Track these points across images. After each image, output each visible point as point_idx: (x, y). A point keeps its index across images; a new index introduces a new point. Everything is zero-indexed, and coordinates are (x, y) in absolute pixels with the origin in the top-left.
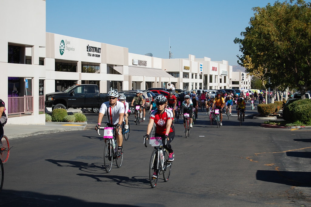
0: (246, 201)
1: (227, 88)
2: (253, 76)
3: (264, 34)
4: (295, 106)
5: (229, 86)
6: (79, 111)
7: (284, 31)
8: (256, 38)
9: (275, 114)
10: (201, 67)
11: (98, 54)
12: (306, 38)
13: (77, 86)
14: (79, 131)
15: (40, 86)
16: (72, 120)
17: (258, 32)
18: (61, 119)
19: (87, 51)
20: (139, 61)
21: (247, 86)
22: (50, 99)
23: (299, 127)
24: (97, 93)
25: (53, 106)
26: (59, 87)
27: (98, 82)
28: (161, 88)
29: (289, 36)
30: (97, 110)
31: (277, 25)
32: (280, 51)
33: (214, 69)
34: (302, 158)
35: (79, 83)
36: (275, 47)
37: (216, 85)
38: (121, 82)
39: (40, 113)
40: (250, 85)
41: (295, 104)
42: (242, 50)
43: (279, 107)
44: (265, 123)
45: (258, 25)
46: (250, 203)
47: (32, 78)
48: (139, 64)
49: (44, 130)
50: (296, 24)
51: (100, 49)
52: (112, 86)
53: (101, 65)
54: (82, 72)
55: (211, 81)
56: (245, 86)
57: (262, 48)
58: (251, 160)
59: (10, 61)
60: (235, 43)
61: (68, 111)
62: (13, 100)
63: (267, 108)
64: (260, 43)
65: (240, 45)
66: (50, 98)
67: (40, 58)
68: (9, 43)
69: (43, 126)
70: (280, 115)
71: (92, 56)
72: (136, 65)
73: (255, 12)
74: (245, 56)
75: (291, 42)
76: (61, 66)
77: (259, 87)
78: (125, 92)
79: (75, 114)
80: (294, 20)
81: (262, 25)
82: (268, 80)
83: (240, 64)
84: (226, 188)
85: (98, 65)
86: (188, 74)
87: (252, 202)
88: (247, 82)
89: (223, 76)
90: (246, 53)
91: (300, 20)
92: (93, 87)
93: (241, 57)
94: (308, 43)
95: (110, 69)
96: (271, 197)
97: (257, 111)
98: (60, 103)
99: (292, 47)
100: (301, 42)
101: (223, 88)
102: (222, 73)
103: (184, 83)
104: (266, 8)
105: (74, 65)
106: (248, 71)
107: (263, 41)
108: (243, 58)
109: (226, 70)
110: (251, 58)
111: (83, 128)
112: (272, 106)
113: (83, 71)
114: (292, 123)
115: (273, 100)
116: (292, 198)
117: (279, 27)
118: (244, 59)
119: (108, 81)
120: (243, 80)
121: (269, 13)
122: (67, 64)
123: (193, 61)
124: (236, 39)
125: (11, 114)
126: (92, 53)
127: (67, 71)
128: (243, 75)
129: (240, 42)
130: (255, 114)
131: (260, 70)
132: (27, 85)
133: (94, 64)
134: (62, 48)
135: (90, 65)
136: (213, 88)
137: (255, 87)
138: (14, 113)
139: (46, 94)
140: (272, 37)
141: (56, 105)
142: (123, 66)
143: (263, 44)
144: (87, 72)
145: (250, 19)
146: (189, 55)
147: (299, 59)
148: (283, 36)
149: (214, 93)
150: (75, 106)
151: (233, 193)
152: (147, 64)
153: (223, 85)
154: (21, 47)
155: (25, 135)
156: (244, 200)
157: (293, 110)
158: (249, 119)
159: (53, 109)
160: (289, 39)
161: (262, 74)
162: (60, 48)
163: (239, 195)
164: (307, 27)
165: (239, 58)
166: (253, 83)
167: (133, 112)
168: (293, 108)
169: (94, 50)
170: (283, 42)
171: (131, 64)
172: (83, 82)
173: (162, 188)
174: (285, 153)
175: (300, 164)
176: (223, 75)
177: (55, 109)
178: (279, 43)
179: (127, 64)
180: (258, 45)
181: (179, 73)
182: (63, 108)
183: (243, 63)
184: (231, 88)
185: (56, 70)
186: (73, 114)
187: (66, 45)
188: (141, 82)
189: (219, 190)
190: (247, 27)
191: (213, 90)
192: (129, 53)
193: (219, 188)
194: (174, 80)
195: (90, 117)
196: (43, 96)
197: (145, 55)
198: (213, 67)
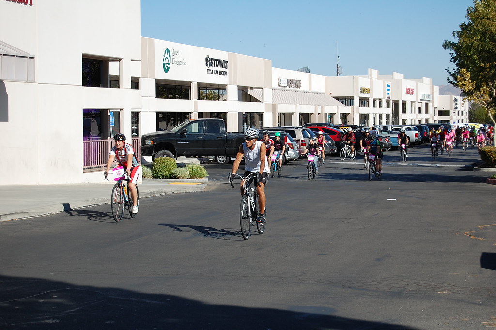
0: (466, 302)
1: (431, 122)
2: (472, 101)
3: (490, 33)
5: (434, 118)
6: (194, 161)
8: (477, 40)
10: (388, 88)
11: (224, 70)
13: (191, 121)
14: (195, 193)
15: (133, 123)
17: (480, 31)
18: (167, 173)
19: (207, 65)
20: (288, 80)
21: (462, 118)
22: (149, 143)
24: (223, 133)
25: (154, 153)
26: (163, 124)
27: (224, 115)
28: (324, 122)
30: (224, 159)
33: (409, 91)
35: (195, 117)
37: (412, 117)
38: (260, 115)
40: (467, 117)
42: (455, 61)
44: (493, 178)
47: (121, 110)
48: (289, 85)
49: (142, 191)
51: (226, 62)
52: (246, 121)
53: (229, 88)
54: (199, 99)
55: (404, 112)
56: (460, 117)
57: (488, 56)
58: (472, 237)
59: (86, 83)
60: (445, 48)
61: (177, 162)
62: (91, 144)
63: (495, 153)
64: (484, 49)
65: (452, 52)
66: (149, 141)
67: (133, 78)
68: (83, 55)
71: (215, 73)
72: (285, 87)
74: (460, 70)
76: (166, 89)
77: (483, 120)
78: (268, 130)
79: (189, 166)
81: (489, 19)
83: (451, 83)
84: (432, 281)
85: (223, 88)
86: (367, 100)
88: (462, 111)
89: (424, 103)
90: (461, 65)
92: (217, 123)
93: (453, 72)
95: (243, 94)
97: (479, 158)
98: (165, 149)
101: (424, 122)
102: (423, 97)
103: (361, 115)
105: (186, 88)
106: (466, 94)
107: (489, 45)
108: (456, 73)
109: (428, 93)
110: (469, 73)
111: (201, 188)
113: (200, 97)
119: (239, 113)
120: (456, 108)
122: (175, 87)
123: (375, 80)
124: (446, 42)
125: (88, 166)
126: (214, 69)
127: (175, 98)
128: (456, 100)
129: (453, 47)
130: (478, 164)
131: (484, 92)
132: (113, 121)
133: (217, 87)
134: (167, 62)
135: (211, 88)
136: (408, 122)
137: (476, 120)
138: (92, 166)
139: (143, 134)
141: (159, 152)
142: (263, 88)
143: (489, 49)
144: (207, 99)
145: (468, 10)
146: (369, 69)
149: (409, 129)
150: (189, 153)
151: (445, 290)
152: (301, 85)
153: (423, 117)
154: (102, 61)
156: (462, 301)
158: (466, 171)
159: (153, 159)
161: (488, 98)
162: (164, 62)
163: (455, 293)
165: (450, 73)
166: (473, 113)
169: (217, 64)
171: (275, 85)
172: (200, 115)
173: (331, 282)
176: (424, 100)
177: (157, 159)
179: (269, 85)
180: (480, 52)
181: (353, 99)
182: (170, 156)
183: (456, 80)
184: (437, 122)
185: (157, 97)
186: (185, 166)
187: (173, 57)
188: (293, 114)
189: (423, 285)
190: (462, 24)
191: (408, 125)
192: (273, 69)
193: (421, 282)
194: (345, 109)
195: (212, 170)
196: (137, 138)
197: (299, 70)
198: (407, 89)
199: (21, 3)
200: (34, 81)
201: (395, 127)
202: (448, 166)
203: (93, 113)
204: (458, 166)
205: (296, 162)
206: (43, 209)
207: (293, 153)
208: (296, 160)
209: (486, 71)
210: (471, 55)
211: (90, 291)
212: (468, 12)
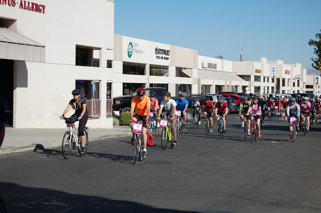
1: (301, 92)
5: (303, 90)
10: (274, 70)
11: (167, 56)
15: (108, 90)
19: (156, 53)
20: (208, 63)
25: (121, 109)
26: (127, 90)
27: (166, 85)
28: (231, 91)
33: (287, 72)
35: (147, 86)
37: (289, 89)
38: (190, 86)
39: (108, 116)
42: (317, 53)
47: (100, 81)
48: (209, 67)
49: (112, 134)
51: (168, 51)
52: (181, 90)
53: (170, 68)
54: (150, 75)
55: (284, 85)
56: (320, 90)
59: (78, 63)
60: (310, 45)
65: (315, 47)
66: (118, 102)
68: (77, 46)
69: (110, 130)
72: (206, 68)
76: (129, 68)
78: (194, 96)
83: (314, 67)
84: (300, 196)
85: (166, 68)
86: (259, 77)
89: (297, 80)
92: (162, 90)
93: (316, 60)
95: (179, 72)
98: (127, 107)
101: (296, 92)
102: (296, 76)
103: (255, 87)
105: (143, 67)
109: (299, 74)
113: (151, 74)
118: (319, 62)
119: (177, 85)
120: (317, 83)
122: (135, 67)
123: (265, 64)
124: (311, 41)
126: (160, 55)
127: (135, 74)
128: (317, 78)
129: (315, 44)
132: (95, 88)
133: (163, 67)
134: (130, 50)
135: (158, 68)
136: (286, 92)
139: (114, 97)
141: (124, 109)
142: (192, 69)
144: (156, 75)
146: (261, 57)
151: (308, 202)
152: (217, 67)
153: (296, 89)
154: (88, 49)
155: (92, 139)
156: (319, 209)
159: (120, 113)
162: (128, 51)
163: (314, 204)
165: (314, 61)
169: (162, 52)
171: (200, 67)
172: (151, 85)
173: (234, 195)
176: (296, 78)
177: (123, 113)
179: (196, 67)
181: (250, 77)
183: (318, 66)
184: (305, 93)
185: (123, 73)
187: (134, 47)
188: (211, 85)
189: (293, 198)
192: (199, 56)
193: (292, 196)
194: (245, 83)
196: (110, 99)
197: (215, 57)
198: (286, 71)
199: (38, 12)
200: (44, 62)
201: (278, 95)
203: (82, 83)
206: (49, 144)
211: (78, 198)
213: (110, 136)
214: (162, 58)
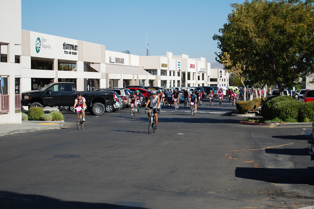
0: (226, 198)
1: (205, 85)
2: (231, 73)
3: (242, 30)
4: (273, 103)
5: (207, 83)
6: (56, 109)
7: (262, 27)
8: (234, 35)
9: (254, 111)
10: (179, 64)
11: (75, 51)
12: (284, 34)
13: (54, 84)
14: (56, 130)
15: (16, 85)
16: (49, 119)
17: (236, 29)
18: (38, 117)
19: (64, 48)
20: (116, 58)
21: (225, 83)
22: (27, 97)
23: (278, 124)
24: (74, 91)
25: (29, 104)
26: (35, 86)
27: (75, 80)
28: (138, 85)
29: (267, 32)
31: (255, 21)
32: (259, 47)
33: (192, 66)
34: (282, 155)
35: (56, 81)
36: (253, 44)
37: (194, 83)
38: (98, 80)
39: (17, 111)
40: (228, 82)
41: (273, 101)
42: (220, 47)
43: (257, 104)
44: (244, 120)
45: (236, 22)
46: (229, 200)
47: (8, 76)
48: (116, 62)
49: (21, 129)
50: (274, 20)
51: (76, 46)
52: (89, 84)
53: (78, 63)
54: (59, 70)
55: (189, 79)
57: (240, 45)
58: (230, 157)
60: (214, 39)
61: (44, 110)
63: (245, 105)
64: (238, 40)
65: (218, 42)
66: (26, 97)
67: (16, 56)
69: (19, 125)
70: (258, 112)
72: (114, 62)
73: (233, 8)
74: (223, 53)
75: (270, 39)
76: (37, 63)
77: (238, 84)
78: (103, 90)
79: (52, 113)
80: (272, 16)
81: (240, 21)
82: (247, 77)
83: (218, 61)
84: (205, 185)
85: (74, 63)
86: (165, 71)
87: (232, 199)
88: (225, 79)
89: (201, 73)
90: (224, 50)
91: (279, 17)
92: (70, 85)
93: (219, 54)
94: (286, 40)
95: (87, 67)
96: (251, 194)
97: (235, 108)
98: (36, 102)
99: (270, 43)
100: (279, 38)
101: (201, 85)
102: (200, 70)
103: (162, 81)
104: (244, 5)
105: (51, 62)
106: (227, 68)
107: (241, 37)
108: (221, 55)
109: (204, 68)
110: (229, 55)
111: (60, 126)
112: (250, 103)
113: (59, 69)
114: (271, 120)
115: (252, 97)
116: (272, 194)
117: (257, 23)
119: (85, 79)
120: (221, 77)
121: (247, 9)
122: (43, 62)
123: (171, 59)
124: (215, 36)
126: (68, 51)
127: (43, 69)
128: (221, 72)
129: (219, 39)
130: (234, 112)
131: (238, 67)
132: (3, 83)
133: (71, 62)
134: (38, 46)
135: (66, 63)
137: (234, 84)
139: (22, 92)
140: (250, 33)
141: (33, 104)
142: (100, 63)
143: (242, 40)
144: (64, 70)
145: (228, 16)
146: (167, 52)
147: (278, 56)
148: (262, 33)
150: (52, 104)
151: (213, 191)
152: (124, 62)
153: (201, 82)
155: (1, 134)
156: (223, 197)
157: (272, 107)
158: (227, 116)
159: (29, 108)
160: (267, 36)
161: (240, 70)
162: (36, 46)
163: (219, 192)
164: (285, 23)
165: (217, 55)
166: (232, 80)
167: (110, 110)
168: (272, 105)
169: (70, 48)
170: (261, 39)
171: (108, 62)
172: (60, 80)
174: (264, 150)
175: (280, 161)
177: (31, 108)
178: (257, 40)
179: (104, 62)
180: (236, 42)
181: (157, 71)
182: (40, 106)
183: (221, 59)
184: (209, 86)
185: (32, 68)
186: (50, 113)
187: (42, 43)
188: (119, 80)
189: (199, 188)
190: (225, 24)
191: (191, 87)
192: (106, 51)
193: (198, 186)
194: (152, 77)
195: (67, 115)
196: (19, 95)
197: (123, 52)
198: (191, 64)
201: (183, 88)
202: (216, 113)
204: (222, 113)
205: (121, 110)
207: (119, 104)
208: (121, 109)
209: (239, 54)
210: (230, 43)
212: (229, 17)
213: (19, 131)
214: (70, 53)
